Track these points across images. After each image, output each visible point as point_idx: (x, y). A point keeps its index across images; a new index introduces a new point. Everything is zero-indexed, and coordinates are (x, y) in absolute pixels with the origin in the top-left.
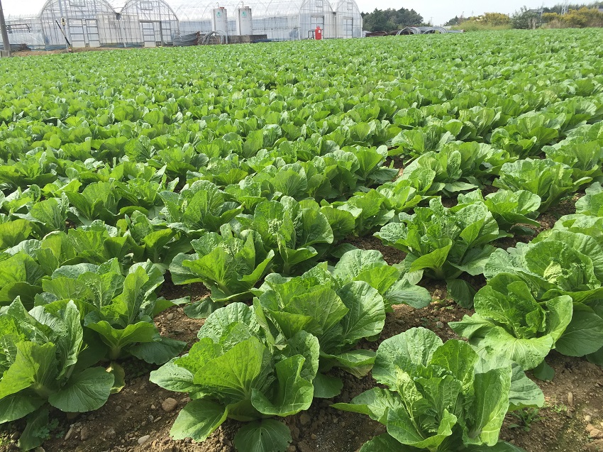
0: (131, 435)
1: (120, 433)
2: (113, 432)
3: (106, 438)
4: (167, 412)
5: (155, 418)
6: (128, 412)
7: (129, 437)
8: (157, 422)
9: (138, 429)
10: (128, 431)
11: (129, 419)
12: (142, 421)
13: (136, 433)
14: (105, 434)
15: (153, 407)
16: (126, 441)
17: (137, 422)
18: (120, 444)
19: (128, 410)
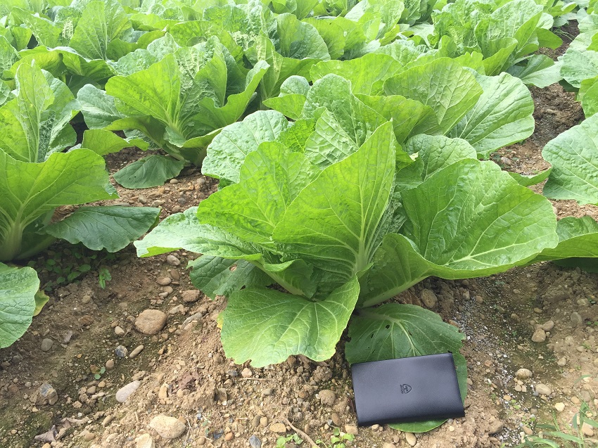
0: (92, 390)
1: (65, 389)
2: (51, 390)
3: (37, 406)
4: (151, 336)
5: (130, 349)
6: (71, 348)
7: (90, 395)
8: (137, 356)
9: (103, 376)
10: (81, 383)
11: (76, 360)
12: (104, 359)
13: (102, 384)
14: (34, 399)
15: (119, 330)
16: (84, 403)
17: (95, 362)
18: (72, 411)
19: (68, 343)
